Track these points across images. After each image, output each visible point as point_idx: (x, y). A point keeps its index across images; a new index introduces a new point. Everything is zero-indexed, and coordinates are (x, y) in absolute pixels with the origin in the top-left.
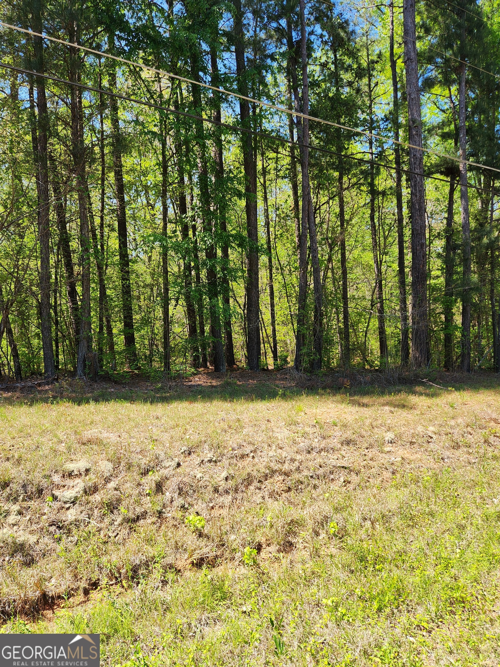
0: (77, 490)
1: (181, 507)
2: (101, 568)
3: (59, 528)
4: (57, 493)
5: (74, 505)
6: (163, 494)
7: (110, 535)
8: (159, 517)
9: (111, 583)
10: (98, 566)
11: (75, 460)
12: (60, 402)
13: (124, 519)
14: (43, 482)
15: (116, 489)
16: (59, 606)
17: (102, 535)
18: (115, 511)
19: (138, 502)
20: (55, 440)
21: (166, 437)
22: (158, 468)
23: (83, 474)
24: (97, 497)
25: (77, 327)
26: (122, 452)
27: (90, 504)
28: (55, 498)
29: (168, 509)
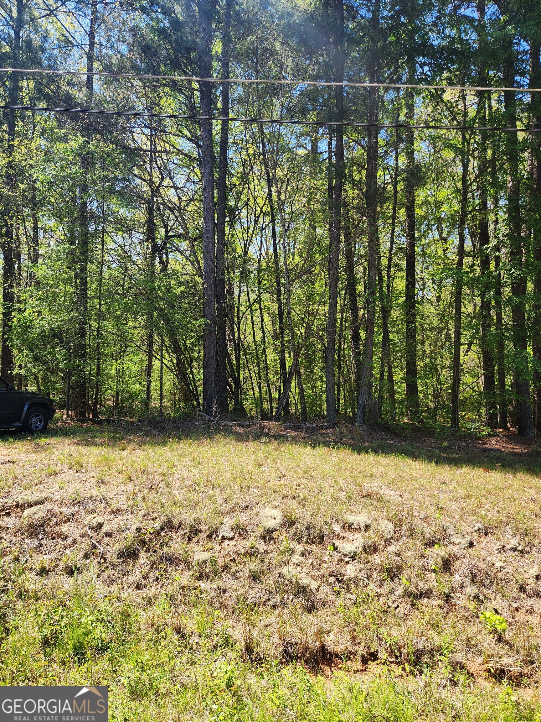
0: (357, 545)
1: (475, 597)
2: (380, 640)
3: (339, 581)
4: (337, 543)
5: (353, 560)
6: (451, 575)
7: (390, 604)
8: (446, 602)
9: (390, 660)
10: (377, 636)
11: (355, 512)
12: (341, 448)
13: (405, 591)
14: (325, 528)
15: (397, 555)
16: (336, 665)
17: (381, 602)
18: (396, 579)
19: (421, 576)
20: (336, 487)
21: (455, 507)
22: (445, 543)
23: (363, 529)
24: (376, 559)
25: (358, 372)
26: (404, 514)
27: (369, 564)
28: (336, 548)
29: (458, 595)
